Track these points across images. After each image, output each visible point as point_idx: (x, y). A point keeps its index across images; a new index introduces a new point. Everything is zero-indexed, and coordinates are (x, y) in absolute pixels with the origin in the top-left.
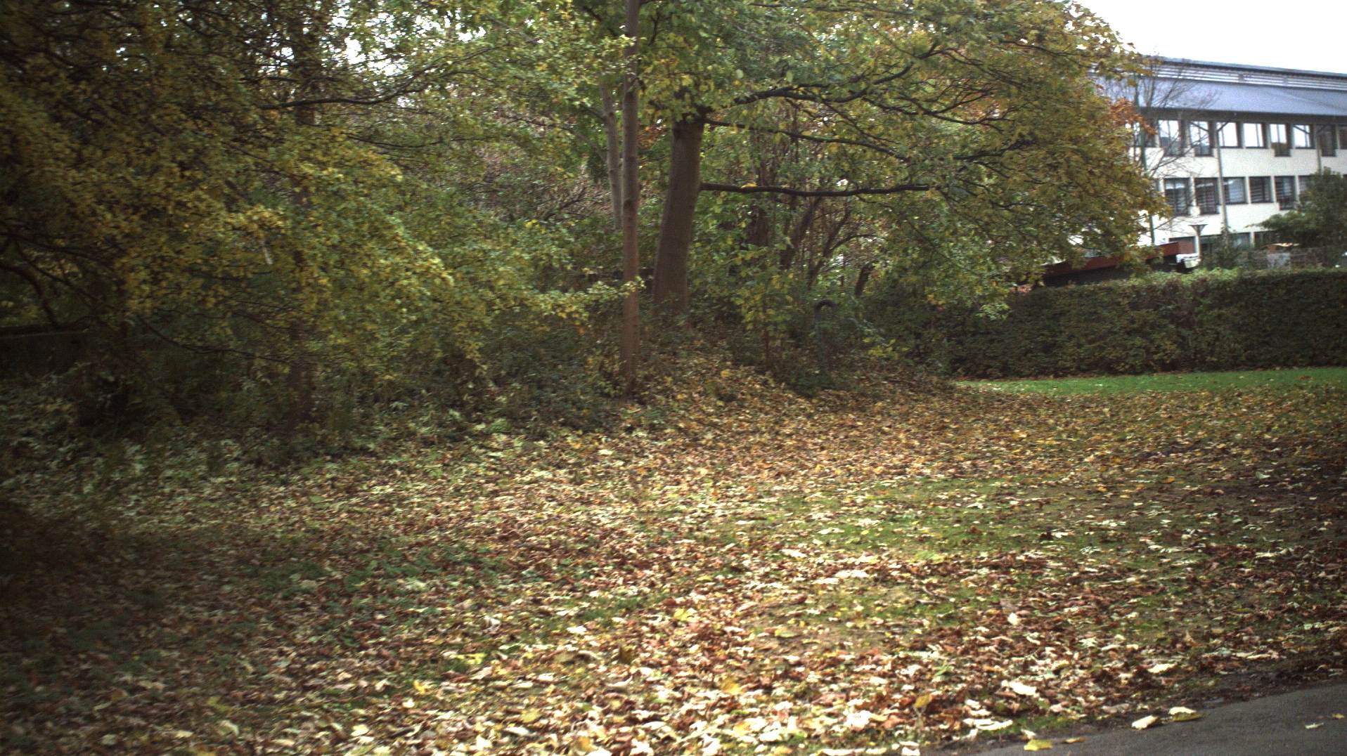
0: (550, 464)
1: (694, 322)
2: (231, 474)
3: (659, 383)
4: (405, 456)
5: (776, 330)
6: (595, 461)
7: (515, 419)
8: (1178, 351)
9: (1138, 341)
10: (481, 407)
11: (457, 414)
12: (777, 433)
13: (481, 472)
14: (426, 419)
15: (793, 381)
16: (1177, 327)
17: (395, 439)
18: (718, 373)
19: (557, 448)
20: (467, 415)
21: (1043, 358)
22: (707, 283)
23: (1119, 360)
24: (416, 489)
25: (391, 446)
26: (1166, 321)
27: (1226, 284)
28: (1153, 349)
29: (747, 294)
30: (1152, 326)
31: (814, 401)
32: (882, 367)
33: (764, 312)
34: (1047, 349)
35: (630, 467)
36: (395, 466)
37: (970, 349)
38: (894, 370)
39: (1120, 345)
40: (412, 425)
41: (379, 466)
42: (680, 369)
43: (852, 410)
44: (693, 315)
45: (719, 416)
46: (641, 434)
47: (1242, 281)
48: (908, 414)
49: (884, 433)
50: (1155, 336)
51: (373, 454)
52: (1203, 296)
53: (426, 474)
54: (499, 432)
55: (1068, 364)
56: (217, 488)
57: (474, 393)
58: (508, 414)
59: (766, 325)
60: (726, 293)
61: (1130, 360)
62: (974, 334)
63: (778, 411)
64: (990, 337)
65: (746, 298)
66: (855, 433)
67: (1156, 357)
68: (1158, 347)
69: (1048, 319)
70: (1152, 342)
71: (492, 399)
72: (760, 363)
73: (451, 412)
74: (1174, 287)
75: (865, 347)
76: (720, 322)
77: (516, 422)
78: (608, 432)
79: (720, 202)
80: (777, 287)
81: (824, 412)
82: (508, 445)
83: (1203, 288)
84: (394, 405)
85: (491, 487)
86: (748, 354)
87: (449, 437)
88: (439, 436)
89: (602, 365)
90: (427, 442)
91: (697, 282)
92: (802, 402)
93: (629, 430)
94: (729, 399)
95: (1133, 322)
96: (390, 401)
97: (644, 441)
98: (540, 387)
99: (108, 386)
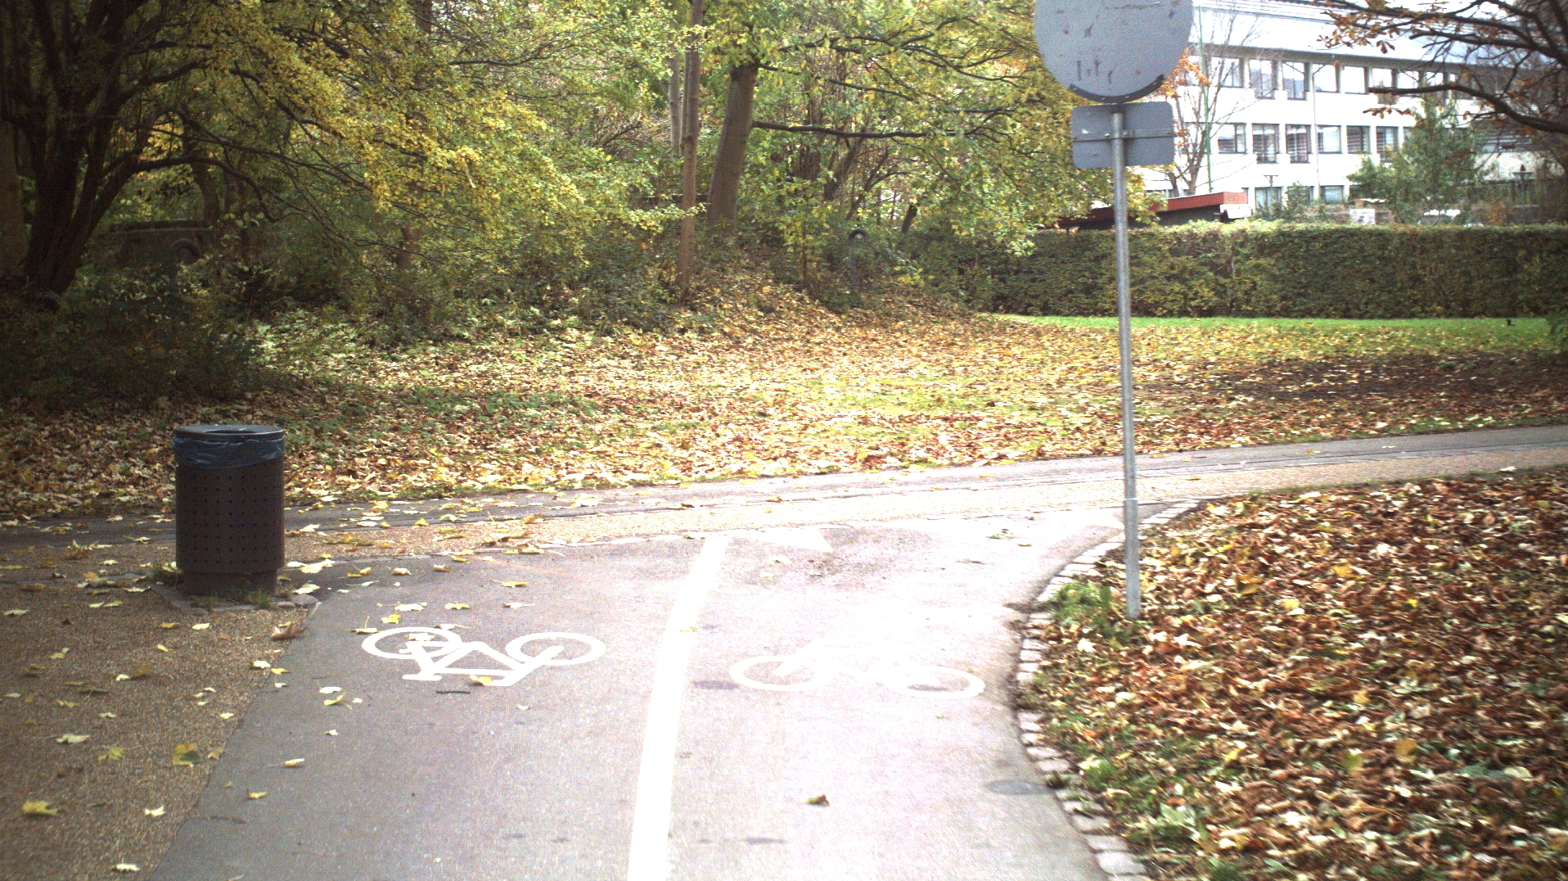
0: (615, 355)
1: (742, 244)
2: (350, 352)
3: (709, 294)
4: (495, 344)
5: (813, 253)
6: (653, 354)
7: (585, 318)
8: (1215, 299)
9: (1177, 287)
10: (557, 307)
11: (537, 311)
12: (808, 341)
13: (559, 358)
14: (511, 313)
15: (826, 299)
16: (1216, 274)
17: (485, 329)
18: (760, 289)
19: (621, 343)
20: (546, 312)
21: (1084, 299)
22: (754, 210)
23: (1157, 304)
24: (504, 369)
25: (483, 333)
26: (1205, 269)
27: (1264, 235)
28: (1191, 295)
29: (789, 220)
30: (1192, 273)
31: (843, 317)
32: (908, 293)
33: (804, 238)
34: (1088, 290)
35: (681, 360)
36: (487, 351)
37: (1012, 287)
38: (920, 296)
39: (1159, 290)
40: (500, 317)
41: (473, 350)
42: (728, 283)
43: (876, 326)
44: (740, 238)
45: (759, 324)
46: (691, 335)
47: (1281, 234)
48: (924, 333)
49: (901, 346)
50: (1193, 282)
51: (467, 341)
52: (1242, 245)
53: (513, 358)
54: (571, 326)
55: (1107, 306)
56: (339, 362)
57: (550, 294)
58: (579, 312)
59: (805, 248)
60: (771, 219)
61: (1168, 305)
62: (1017, 273)
63: (810, 323)
64: (1031, 276)
65: (789, 224)
66: (874, 344)
67: (1193, 303)
68: (1197, 293)
69: (1090, 261)
70: (1190, 288)
71: (566, 301)
72: (798, 283)
73: (532, 308)
74: (1214, 236)
75: (896, 274)
76: (764, 245)
77: (586, 320)
78: (664, 332)
79: (769, 138)
80: (817, 216)
81: (851, 326)
82: (580, 339)
83: (1242, 238)
84: (484, 301)
85: (568, 369)
86: (788, 274)
87: (529, 329)
88: (522, 329)
89: (660, 276)
90: (512, 333)
91: (746, 208)
92: (834, 318)
93: (682, 331)
94: (768, 310)
95: (1172, 268)
96: (480, 298)
97: (694, 341)
98: (608, 292)
99: (242, 275)
